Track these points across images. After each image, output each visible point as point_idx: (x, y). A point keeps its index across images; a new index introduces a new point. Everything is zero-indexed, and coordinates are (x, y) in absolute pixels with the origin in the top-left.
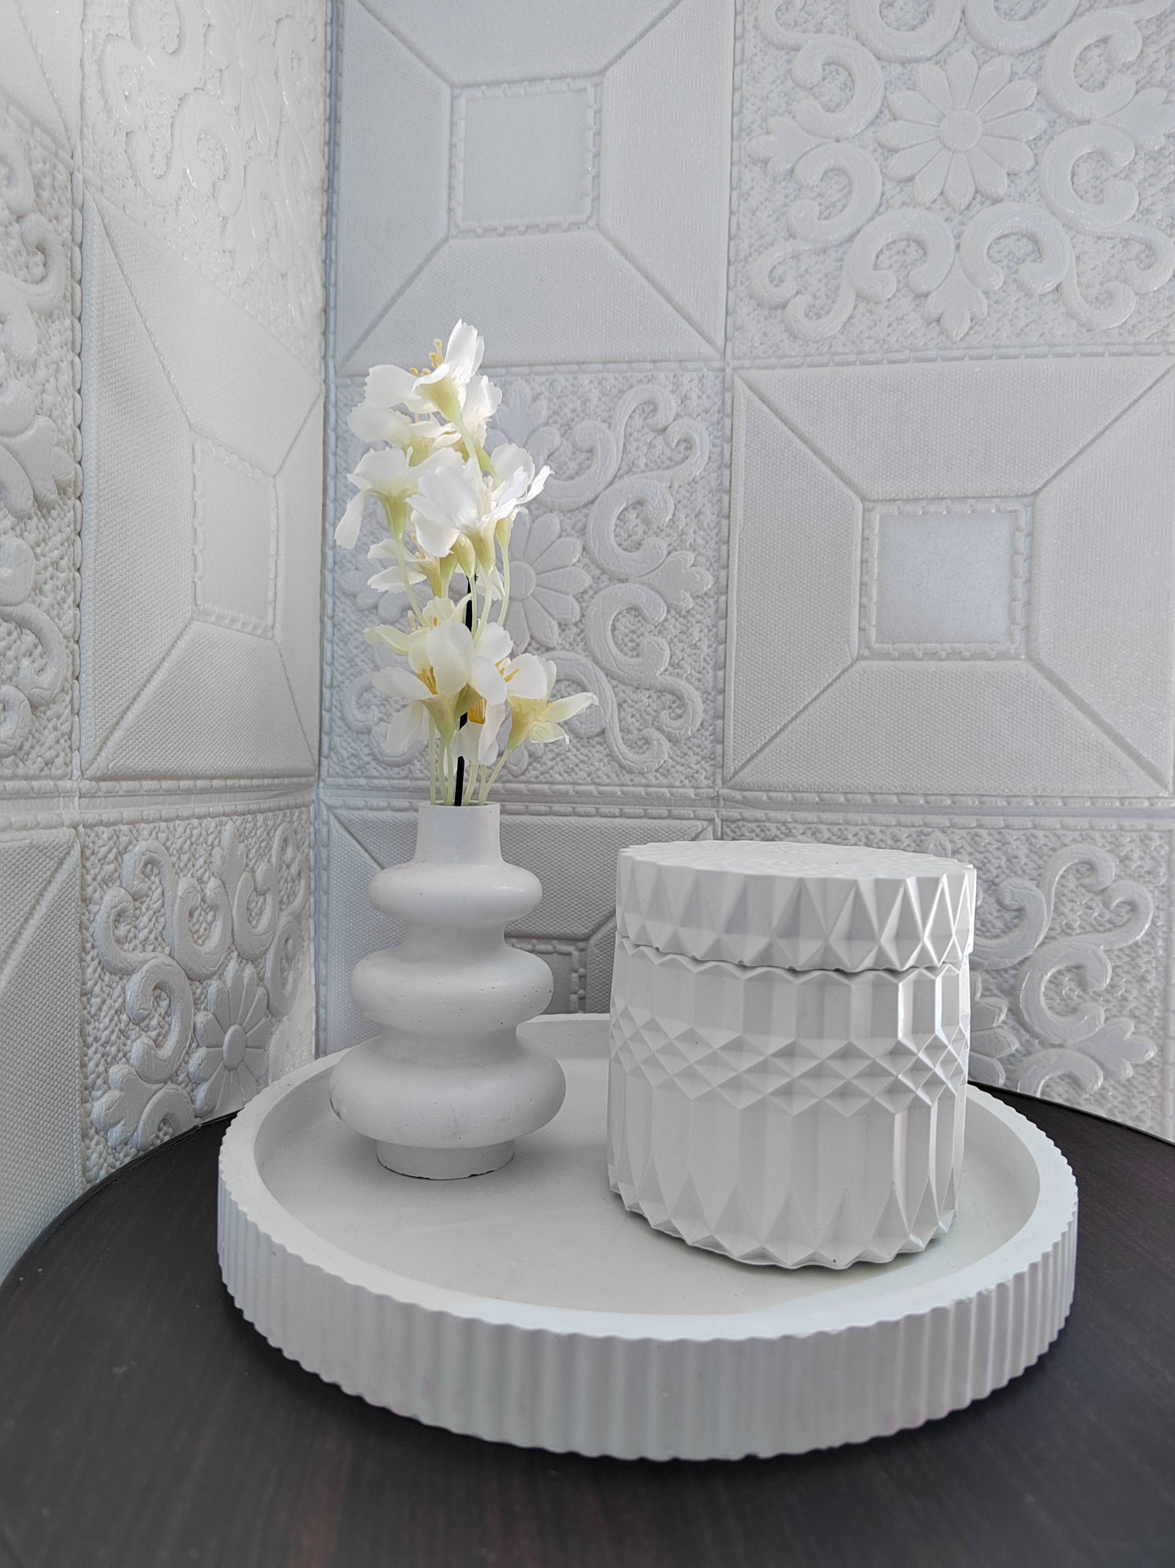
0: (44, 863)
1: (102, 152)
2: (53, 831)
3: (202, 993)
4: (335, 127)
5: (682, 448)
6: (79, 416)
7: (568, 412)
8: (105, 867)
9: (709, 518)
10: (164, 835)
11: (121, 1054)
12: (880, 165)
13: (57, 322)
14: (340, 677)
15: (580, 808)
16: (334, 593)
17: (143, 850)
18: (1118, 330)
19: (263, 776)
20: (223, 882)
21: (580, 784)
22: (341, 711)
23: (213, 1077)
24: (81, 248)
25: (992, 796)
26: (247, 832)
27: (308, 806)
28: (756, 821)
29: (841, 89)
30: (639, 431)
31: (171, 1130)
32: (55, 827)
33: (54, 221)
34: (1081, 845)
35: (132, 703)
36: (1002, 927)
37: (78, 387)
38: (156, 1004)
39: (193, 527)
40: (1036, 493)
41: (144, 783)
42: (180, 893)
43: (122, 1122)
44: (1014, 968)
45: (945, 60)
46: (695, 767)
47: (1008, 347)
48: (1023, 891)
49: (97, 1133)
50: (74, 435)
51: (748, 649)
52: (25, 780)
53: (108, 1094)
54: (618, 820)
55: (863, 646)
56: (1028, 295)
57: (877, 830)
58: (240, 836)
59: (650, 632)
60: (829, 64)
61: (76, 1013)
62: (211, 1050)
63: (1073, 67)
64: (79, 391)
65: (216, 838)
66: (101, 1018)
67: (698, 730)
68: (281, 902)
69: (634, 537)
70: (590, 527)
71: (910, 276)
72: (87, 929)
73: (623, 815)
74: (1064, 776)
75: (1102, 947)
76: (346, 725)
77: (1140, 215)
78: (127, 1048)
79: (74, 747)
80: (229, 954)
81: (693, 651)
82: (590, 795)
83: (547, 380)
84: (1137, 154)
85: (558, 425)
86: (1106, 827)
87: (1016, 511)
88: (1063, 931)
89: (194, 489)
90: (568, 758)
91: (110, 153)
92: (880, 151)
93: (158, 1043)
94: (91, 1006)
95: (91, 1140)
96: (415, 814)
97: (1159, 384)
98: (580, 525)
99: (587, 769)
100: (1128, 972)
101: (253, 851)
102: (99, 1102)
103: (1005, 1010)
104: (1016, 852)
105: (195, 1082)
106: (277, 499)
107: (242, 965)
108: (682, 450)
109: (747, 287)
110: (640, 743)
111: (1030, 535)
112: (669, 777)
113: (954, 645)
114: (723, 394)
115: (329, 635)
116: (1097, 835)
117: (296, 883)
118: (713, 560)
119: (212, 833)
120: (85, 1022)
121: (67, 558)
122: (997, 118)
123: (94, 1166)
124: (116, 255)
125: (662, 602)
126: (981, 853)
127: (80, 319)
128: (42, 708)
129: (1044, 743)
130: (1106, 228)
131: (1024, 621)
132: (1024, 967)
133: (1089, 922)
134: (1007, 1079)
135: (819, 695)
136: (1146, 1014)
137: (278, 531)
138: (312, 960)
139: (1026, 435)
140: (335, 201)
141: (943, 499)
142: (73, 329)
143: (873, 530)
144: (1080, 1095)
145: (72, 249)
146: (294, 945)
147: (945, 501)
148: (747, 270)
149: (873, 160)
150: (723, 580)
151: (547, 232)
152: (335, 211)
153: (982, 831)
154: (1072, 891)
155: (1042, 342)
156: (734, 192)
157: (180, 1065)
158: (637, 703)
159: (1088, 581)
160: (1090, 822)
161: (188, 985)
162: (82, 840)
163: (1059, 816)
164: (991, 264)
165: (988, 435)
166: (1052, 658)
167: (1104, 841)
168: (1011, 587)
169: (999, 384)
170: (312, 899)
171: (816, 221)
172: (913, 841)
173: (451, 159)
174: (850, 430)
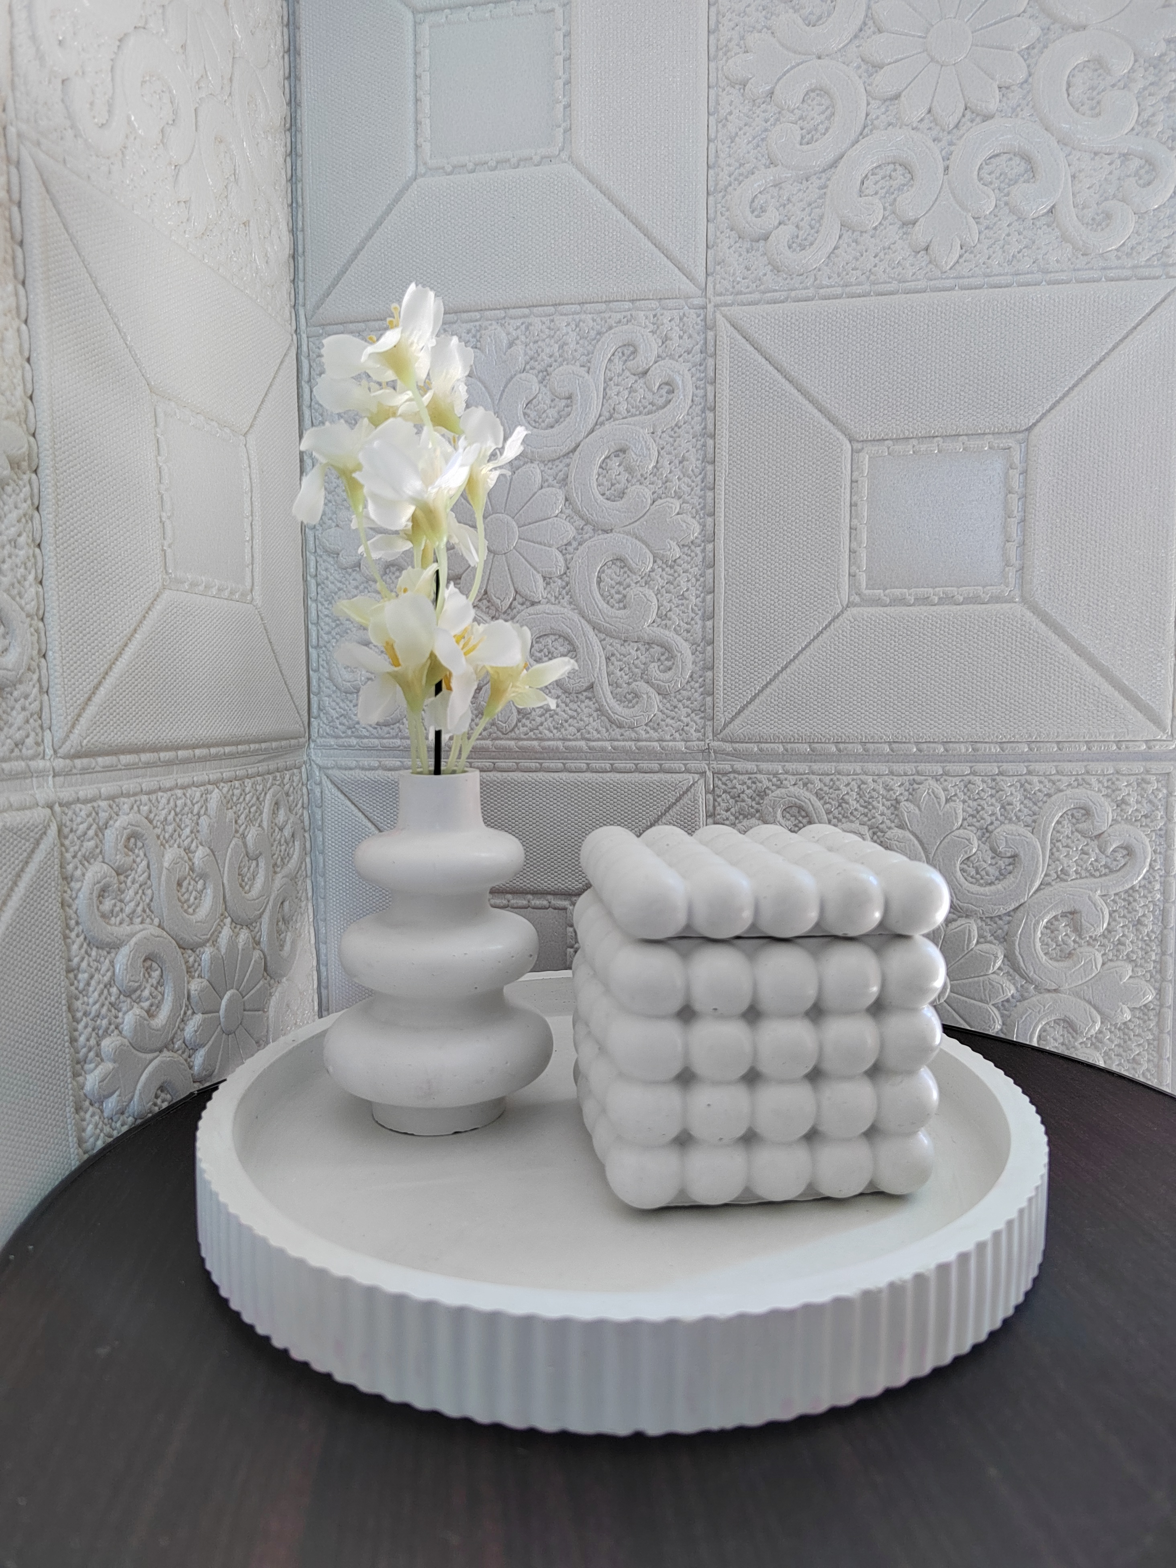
0: (20, 845)
1: (36, 103)
2: (27, 812)
3: (195, 961)
4: (295, 60)
5: (663, 392)
6: (29, 386)
7: (545, 357)
8: (86, 844)
9: (694, 463)
10: (146, 808)
11: (112, 1027)
12: (864, 83)
14: (326, 637)
15: (571, 764)
16: (315, 551)
17: (125, 825)
18: (1116, 252)
19: (249, 742)
20: (212, 850)
21: (570, 740)
22: (329, 671)
23: (210, 1043)
24: (19, 207)
25: (986, 743)
26: (235, 799)
27: (300, 768)
28: (747, 773)
30: (619, 375)
31: (169, 1097)
32: (30, 808)
34: (1077, 790)
35: (104, 678)
36: (997, 873)
37: (26, 355)
38: (147, 975)
39: (159, 493)
40: (1029, 429)
41: (122, 757)
42: (166, 865)
43: (117, 1093)
44: (1008, 914)
46: (685, 720)
47: (1000, 275)
48: (1018, 838)
49: (91, 1104)
50: (26, 406)
51: (737, 598)
53: (101, 1067)
54: (609, 775)
55: (853, 592)
56: (1022, 219)
57: (870, 779)
58: (228, 802)
59: (636, 583)
61: (63, 990)
62: (206, 1016)
64: (28, 360)
65: (202, 807)
66: (90, 993)
67: (688, 682)
68: (275, 865)
69: (617, 485)
70: (572, 478)
71: (897, 203)
72: (70, 906)
73: (613, 770)
74: (1060, 721)
75: (1099, 892)
76: (335, 685)
77: (1140, 128)
78: (119, 1020)
79: (45, 725)
80: (222, 921)
81: (680, 602)
82: (580, 750)
83: (522, 324)
84: (1136, 61)
85: (535, 371)
86: (1103, 771)
87: (1009, 448)
88: (1058, 877)
89: (159, 454)
90: (557, 714)
91: (45, 103)
92: (864, 67)
93: (150, 1014)
94: (78, 982)
95: (86, 1113)
97: (1159, 310)
98: (561, 475)
99: (576, 725)
100: (1124, 916)
101: (243, 816)
102: (92, 1074)
103: (1001, 957)
104: (1009, 799)
105: (191, 1048)
106: (248, 458)
107: (237, 930)
108: (664, 394)
109: (726, 219)
110: (629, 697)
111: (1025, 472)
112: (660, 730)
113: (947, 589)
114: (705, 333)
115: (313, 594)
116: (1093, 780)
117: (291, 845)
118: (698, 507)
119: (197, 802)
120: (72, 999)
121: (24, 534)
122: (987, 27)
123: (91, 1137)
124: (59, 213)
125: (648, 551)
126: (975, 800)
127: (23, 283)
128: (8, 689)
129: (1039, 687)
130: (1103, 143)
131: (1018, 562)
132: (1019, 914)
133: (1084, 867)
134: (1004, 1024)
135: (810, 643)
136: (1143, 958)
137: (252, 491)
138: (311, 920)
139: (1019, 368)
140: (299, 140)
141: (934, 437)
142: (16, 294)
143: (862, 472)
144: (1076, 1040)
145: (10, 209)
146: (290, 906)
147: (936, 439)
148: (727, 201)
149: (857, 78)
150: (709, 528)
151: (517, 167)
152: (299, 151)
153: (976, 778)
154: (1068, 837)
155: (1035, 269)
156: (711, 118)
157: (176, 1033)
158: (625, 656)
159: (1085, 519)
160: (1086, 766)
161: (180, 954)
162: (58, 819)
163: (1053, 761)
164: (981, 186)
165: (980, 368)
166: (1047, 600)
167: (1100, 785)
168: (1005, 527)
169: (991, 315)
170: (308, 860)
171: (798, 146)
172: (906, 790)
173: (417, 91)
174: (837, 368)
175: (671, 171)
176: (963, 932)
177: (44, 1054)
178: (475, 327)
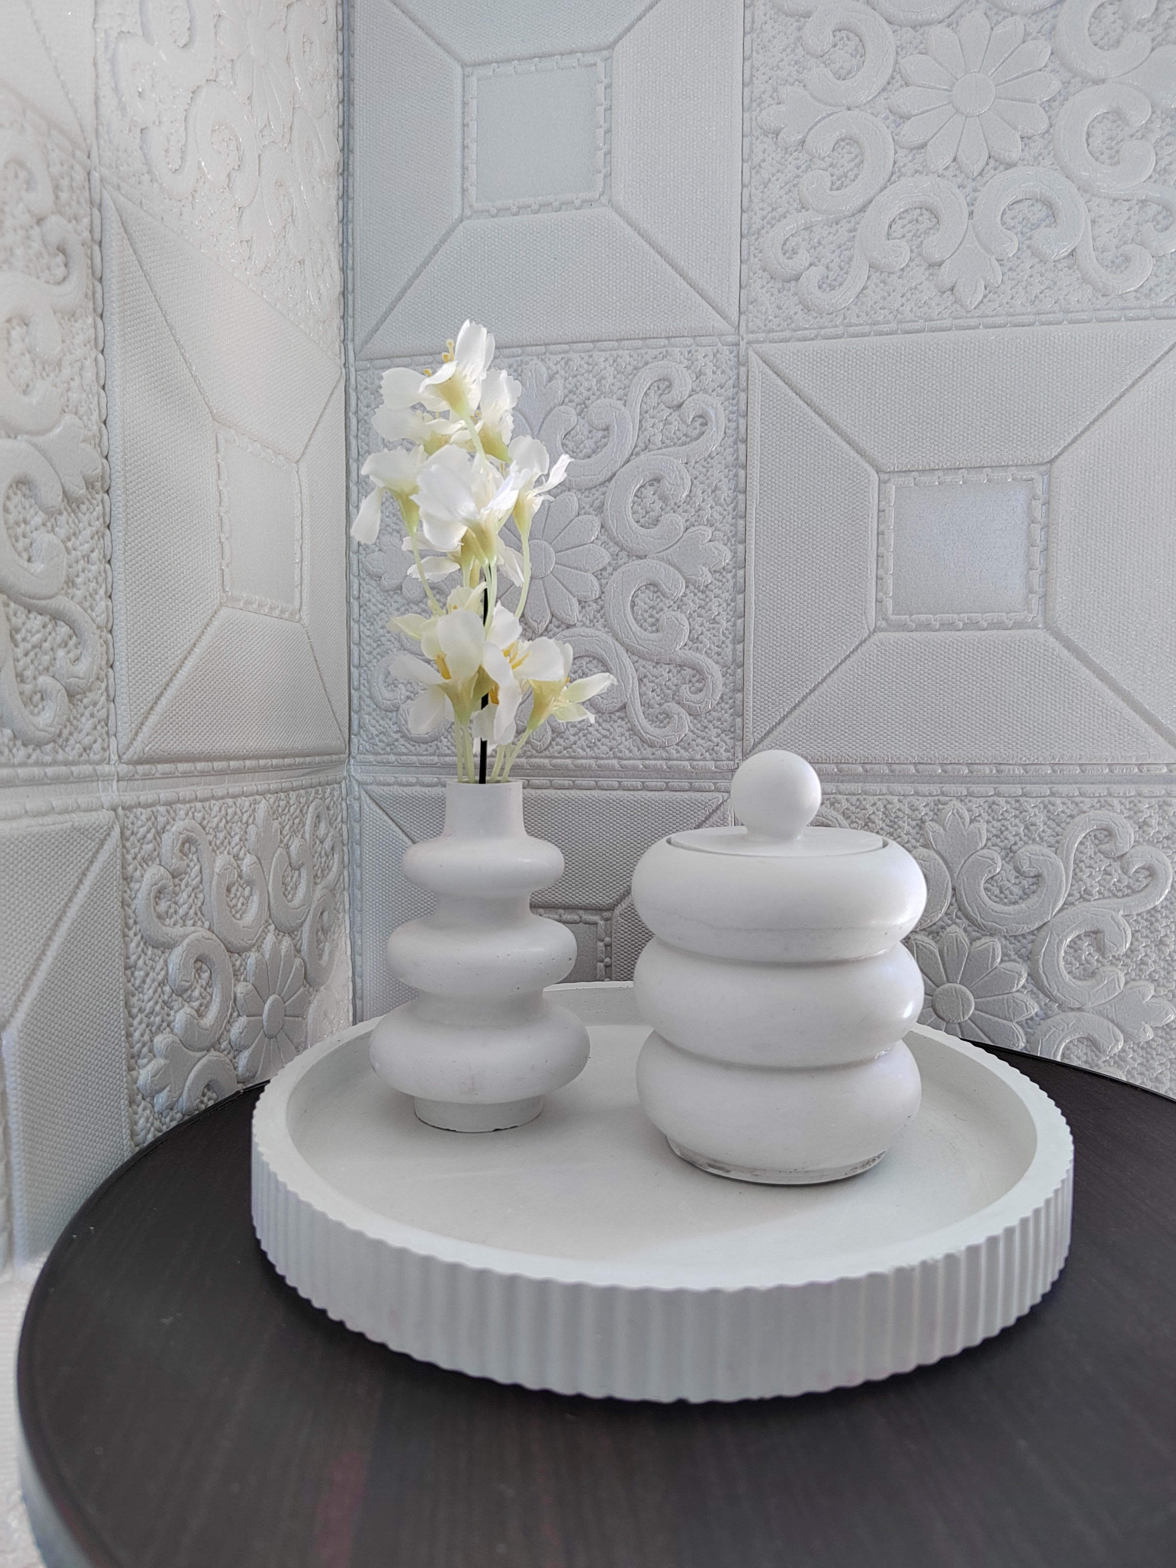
0: (86, 845)
1: (117, 150)
2: (93, 813)
3: (241, 965)
4: (349, 110)
5: (697, 424)
6: (104, 411)
7: (583, 391)
8: (144, 846)
9: (725, 493)
10: (200, 815)
11: (165, 1024)
12: (892, 133)
13: (80, 321)
14: (367, 657)
15: (603, 782)
16: (359, 574)
17: (180, 830)
18: (1134, 293)
19: (294, 756)
20: (258, 858)
21: (602, 759)
22: (369, 690)
23: (254, 1045)
24: (100, 246)
25: (1010, 765)
26: (280, 810)
27: (340, 783)
29: (852, 56)
30: (654, 408)
31: (214, 1096)
32: (95, 810)
33: (74, 221)
34: (1099, 812)
35: (165, 689)
36: (1021, 893)
37: (102, 382)
38: (197, 976)
39: (219, 515)
40: (1051, 462)
41: (179, 765)
42: (217, 870)
43: (168, 1089)
44: (1032, 933)
45: (957, 23)
46: (715, 740)
47: (1023, 314)
48: (1041, 858)
49: (143, 1099)
50: (100, 430)
51: (767, 623)
52: (66, 765)
53: (153, 1062)
54: (640, 793)
55: (880, 617)
56: (1043, 261)
57: (895, 799)
58: (274, 813)
59: (669, 607)
60: (840, 30)
61: (121, 985)
62: (251, 1018)
63: (1088, 25)
64: (103, 387)
65: (250, 816)
66: (145, 990)
67: (719, 703)
68: (316, 876)
69: (652, 513)
70: (607, 505)
71: (924, 246)
72: (129, 906)
73: (645, 788)
74: (1082, 744)
75: (1121, 912)
76: (375, 703)
77: (1157, 176)
78: (171, 1018)
79: (111, 732)
80: (266, 927)
81: (712, 626)
82: (613, 769)
83: (562, 359)
84: (1153, 113)
85: (574, 404)
86: (1125, 793)
87: (1032, 480)
88: (1081, 897)
89: (219, 479)
90: (590, 733)
91: (126, 151)
92: (892, 118)
93: (200, 1015)
94: (135, 979)
95: (138, 1106)
96: (443, 789)
98: (597, 503)
99: (609, 744)
100: (1147, 937)
101: (287, 827)
102: (145, 1070)
103: (1025, 976)
104: (1033, 820)
105: (236, 1049)
106: (300, 485)
107: (280, 937)
108: (698, 427)
109: (760, 260)
110: (661, 717)
111: (1047, 503)
112: (690, 750)
113: (971, 615)
114: (737, 368)
115: (356, 616)
116: (1115, 802)
117: (330, 857)
118: (730, 535)
119: (246, 811)
120: (129, 994)
121: (97, 551)
122: (1010, 80)
123: (142, 1130)
124: (135, 251)
125: (681, 577)
126: (999, 821)
127: (101, 316)
128: (79, 697)
129: (1061, 711)
130: (1122, 190)
131: (1041, 589)
132: (1043, 933)
133: (1107, 887)
134: (1027, 1042)
135: (837, 667)
136: (1165, 978)
137: (302, 516)
138: (348, 932)
139: (1042, 403)
140: (351, 184)
141: (959, 469)
142: (95, 327)
143: (889, 502)
144: (1099, 1058)
145: (91, 248)
146: (329, 917)
147: (961, 471)
148: (759, 243)
149: (885, 128)
150: (741, 555)
151: (560, 210)
152: (351, 194)
153: (1000, 799)
154: (1091, 857)
155: (1056, 308)
156: (745, 165)
157: (222, 1034)
158: (657, 678)
159: (1106, 548)
160: (1108, 789)
161: (228, 957)
162: (121, 821)
163: (1076, 783)
164: (1005, 231)
165: (1004, 403)
166: (1069, 627)
167: (1122, 807)
168: (1028, 555)
169: (1014, 352)
170: (346, 873)
171: (828, 191)
172: (930, 810)
173: (464, 139)
174: (865, 402)
175: (706, 214)
176: (987, 950)
177: (103, 1047)
178: (517, 362)
